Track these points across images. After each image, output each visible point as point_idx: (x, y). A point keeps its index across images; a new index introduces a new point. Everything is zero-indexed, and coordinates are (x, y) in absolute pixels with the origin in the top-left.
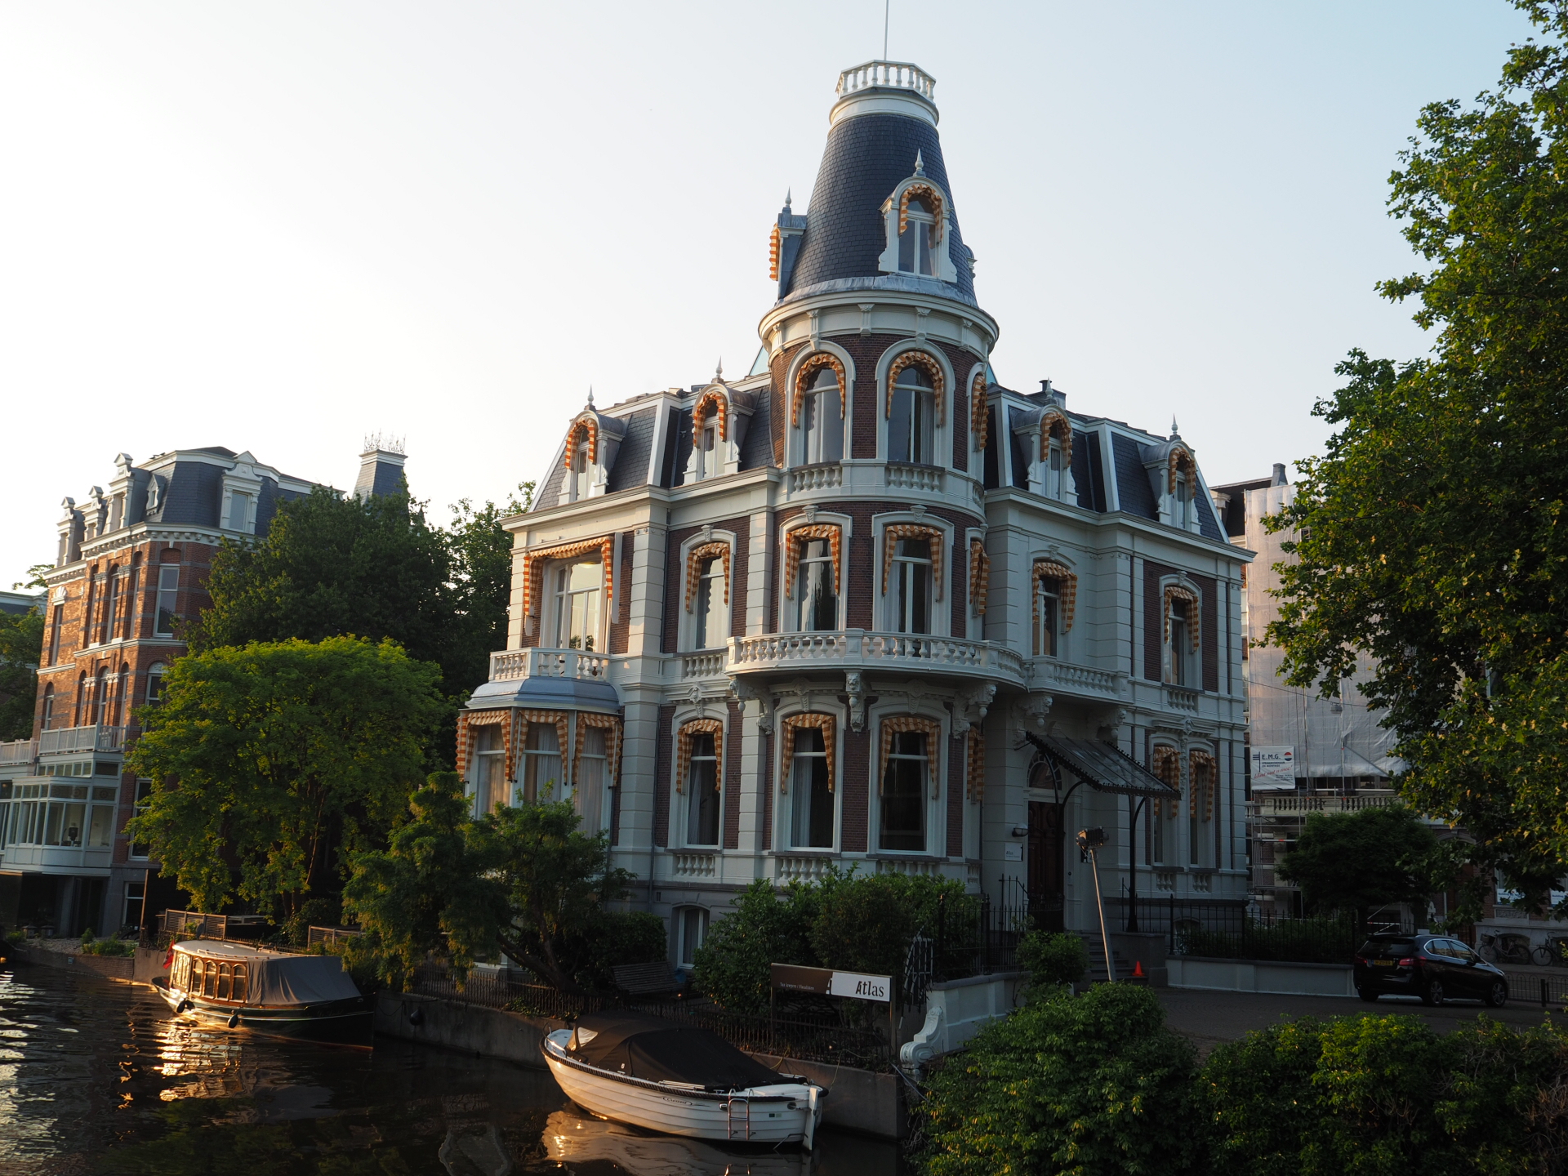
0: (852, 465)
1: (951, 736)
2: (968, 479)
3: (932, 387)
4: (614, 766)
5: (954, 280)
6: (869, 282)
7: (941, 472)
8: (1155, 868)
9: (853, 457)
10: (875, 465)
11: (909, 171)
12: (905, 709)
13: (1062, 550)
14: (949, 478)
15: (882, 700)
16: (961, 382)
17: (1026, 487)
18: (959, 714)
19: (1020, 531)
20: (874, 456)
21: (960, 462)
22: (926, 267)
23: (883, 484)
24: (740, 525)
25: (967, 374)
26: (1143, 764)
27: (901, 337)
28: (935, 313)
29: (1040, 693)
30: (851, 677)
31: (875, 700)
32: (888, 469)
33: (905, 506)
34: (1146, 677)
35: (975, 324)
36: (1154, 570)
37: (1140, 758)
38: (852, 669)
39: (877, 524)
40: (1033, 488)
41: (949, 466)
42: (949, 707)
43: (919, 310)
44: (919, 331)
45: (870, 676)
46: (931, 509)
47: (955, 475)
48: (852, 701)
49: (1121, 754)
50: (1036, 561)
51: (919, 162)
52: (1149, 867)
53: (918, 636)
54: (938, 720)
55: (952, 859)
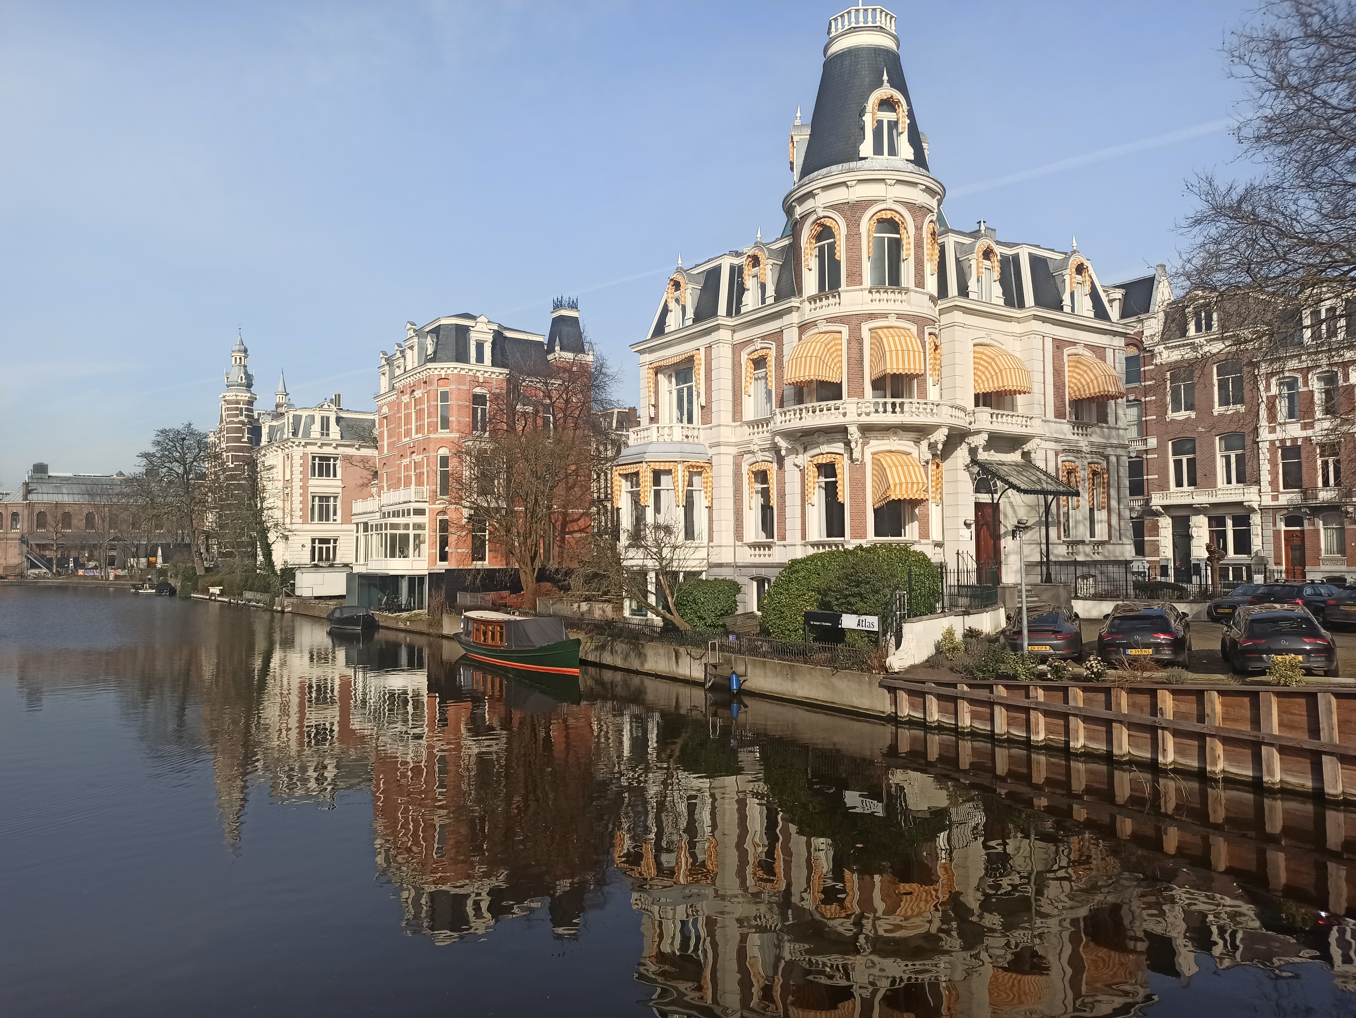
0: (847, 291)
1: (919, 463)
2: (924, 293)
3: (899, 234)
4: (709, 494)
5: (912, 158)
6: (853, 165)
7: (907, 290)
8: (1064, 542)
10: (862, 290)
11: (880, 84)
12: (888, 448)
13: (994, 336)
14: (912, 294)
15: (872, 443)
16: (919, 228)
17: (967, 295)
18: (924, 448)
19: (964, 326)
21: (920, 283)
22: (893, 151)
23: (868, 302)
24: (777, 336)
25: (923, 223)
26: (1054, 474)
27: (876, 201)
28: (899, 181)
29: (979, 432)
30: (852, 430)
31: (868, 443)
32: (870, 292)
33: (885, 316)
34: (1056, 417)
35: (927, 187)
36: (1059, 345)
37: (1051, 470)
38: (852, 424)
39: (865, 329)
40: (971, 295)
41: (912, 285)
42: (917, 444)
43: (888, 181)
45: (864, 428)
46: (900, 316)
47: (916, 292)
48: (854, 444)
49: (1038, 469)
50: (975, 345)
51: (885, 77)
52: (1059, 541)
53: (896, 401)
55: (923, 541)
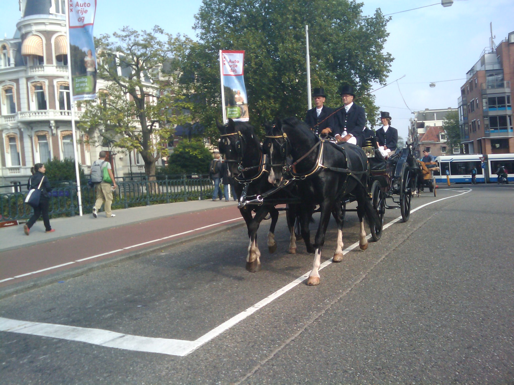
1: (79, 135)
6: (47, 16)
8: (137, 165)
9: (47, 64)
10: (53, 66)
12: (67, 129)
18: (81, 130)
20: (52, 64)
22: (63, 12)
23: (56, 71)
24: (17, 81)
27: (57, 32)
32: (57, 67)
33: (62, 77)
38: (52, 120)
39: (55, 82)
42: (78, 128)
44: (62, 30)
45: (57, 122)
48: (53, 128)
52: (136, 165)
53: (69, 111)
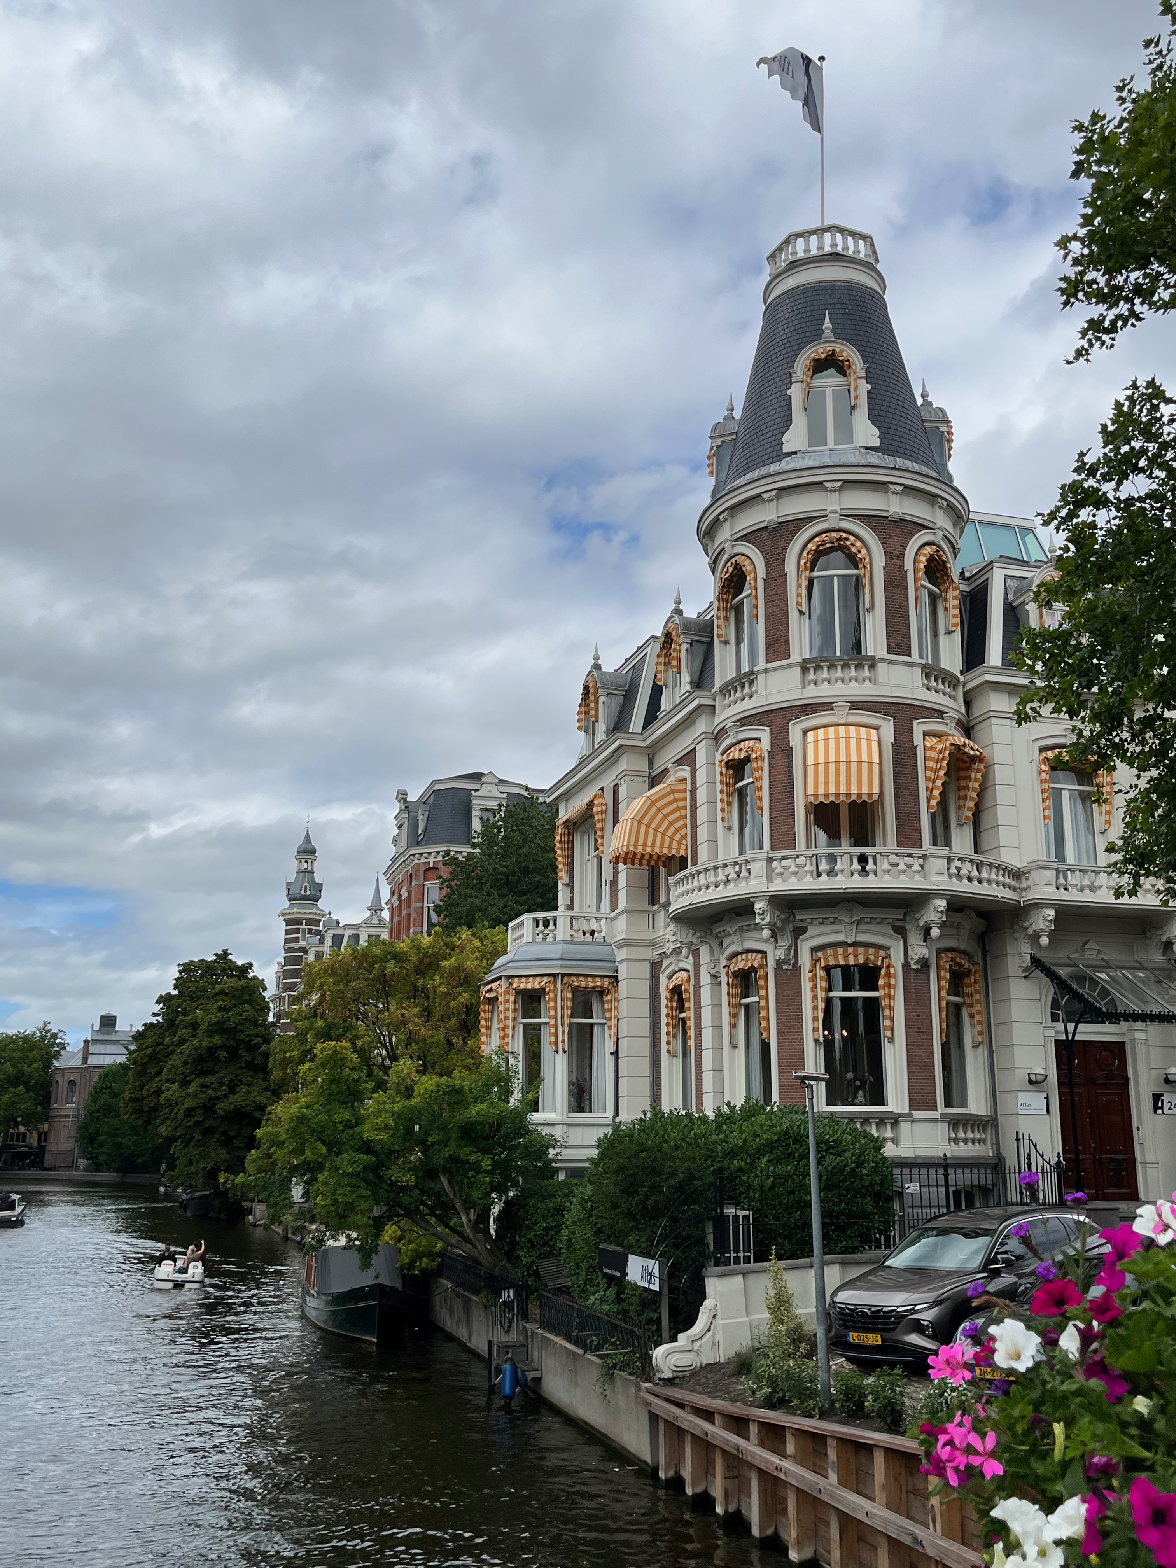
0: (766, 671)
1: (906, 966)
2: (912, 665)
3: (857, 568)
4: (613, 1030)
5: (877, 443)
6: (772, 467)
7: (873, 663)
9: (768, 662)
10: (789, 666)
12: (840, 938)
14: (881, 666)
15: (811, 931)
16: (895, 557)
18: (915, 939)
19: (1011, 716)
20: (789, 657)
21: (900, 647)
22: (841, 437)
23: (799, 685)
24: (692, 758)
25: (904, 546)
27: (811, 519)
28: (848, 484)
29: (1037, 905)
30: (758, 906)
31: (804, 930)
32: (805, 669)
33: (828, 706)
35: (907, 487)
38: (759, 896)
39: (795, 731)
41: (883, 652)
42: (901, 931)
43: (827, 485)
44: (829, 509)
46: (858, 705)
47: (890, 662)
50: (1042, 750)
51: (827, 327)
54: (886, 948)
55: (918, 1114)
